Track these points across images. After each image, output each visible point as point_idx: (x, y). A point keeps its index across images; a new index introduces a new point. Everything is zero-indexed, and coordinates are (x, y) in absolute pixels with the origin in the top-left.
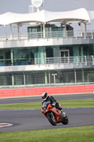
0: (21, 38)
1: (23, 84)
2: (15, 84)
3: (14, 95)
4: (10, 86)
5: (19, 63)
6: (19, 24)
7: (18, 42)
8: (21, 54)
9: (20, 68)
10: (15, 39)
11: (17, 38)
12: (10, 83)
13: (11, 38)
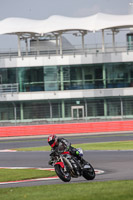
0: (118, 50)
1: (120, 114)
2: (108, 115)
3: (107, 130)
4: (102, 117)
5: (113, 85)
6: (115, 29)
7: (112, 55)
8: (117, 71)
9: (116, 92)
10: (108, 50)
11: (111, 50)
12: (101, 113)
13: (103, 50)
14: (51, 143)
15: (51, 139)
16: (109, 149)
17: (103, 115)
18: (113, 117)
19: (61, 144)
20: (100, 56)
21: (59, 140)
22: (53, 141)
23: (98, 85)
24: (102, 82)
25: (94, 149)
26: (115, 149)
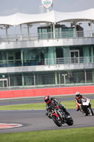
0: (31, 39)
1: (33, 84)
2: (25, 85)
5: (29, 63)
6: (29, 24)
7: (28, 42)
8: (31, 54)
9: (30, 69)
10: (24, 39)
11: (27, 39)
13: (21, 39)
14: (46, 101)
15: (46, 98)
16: (26, 109)
17: (21, 85)
18: (28, 87)
19: (53, 101)
20: (19, 43)
21: (52, 99)
22: (48, 99)
23: (18, 64)
24: (20, 61)
25: (15, 109)
26: (30, 109)
